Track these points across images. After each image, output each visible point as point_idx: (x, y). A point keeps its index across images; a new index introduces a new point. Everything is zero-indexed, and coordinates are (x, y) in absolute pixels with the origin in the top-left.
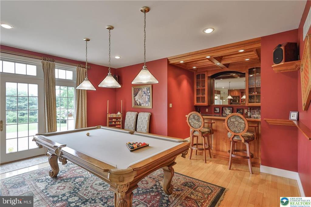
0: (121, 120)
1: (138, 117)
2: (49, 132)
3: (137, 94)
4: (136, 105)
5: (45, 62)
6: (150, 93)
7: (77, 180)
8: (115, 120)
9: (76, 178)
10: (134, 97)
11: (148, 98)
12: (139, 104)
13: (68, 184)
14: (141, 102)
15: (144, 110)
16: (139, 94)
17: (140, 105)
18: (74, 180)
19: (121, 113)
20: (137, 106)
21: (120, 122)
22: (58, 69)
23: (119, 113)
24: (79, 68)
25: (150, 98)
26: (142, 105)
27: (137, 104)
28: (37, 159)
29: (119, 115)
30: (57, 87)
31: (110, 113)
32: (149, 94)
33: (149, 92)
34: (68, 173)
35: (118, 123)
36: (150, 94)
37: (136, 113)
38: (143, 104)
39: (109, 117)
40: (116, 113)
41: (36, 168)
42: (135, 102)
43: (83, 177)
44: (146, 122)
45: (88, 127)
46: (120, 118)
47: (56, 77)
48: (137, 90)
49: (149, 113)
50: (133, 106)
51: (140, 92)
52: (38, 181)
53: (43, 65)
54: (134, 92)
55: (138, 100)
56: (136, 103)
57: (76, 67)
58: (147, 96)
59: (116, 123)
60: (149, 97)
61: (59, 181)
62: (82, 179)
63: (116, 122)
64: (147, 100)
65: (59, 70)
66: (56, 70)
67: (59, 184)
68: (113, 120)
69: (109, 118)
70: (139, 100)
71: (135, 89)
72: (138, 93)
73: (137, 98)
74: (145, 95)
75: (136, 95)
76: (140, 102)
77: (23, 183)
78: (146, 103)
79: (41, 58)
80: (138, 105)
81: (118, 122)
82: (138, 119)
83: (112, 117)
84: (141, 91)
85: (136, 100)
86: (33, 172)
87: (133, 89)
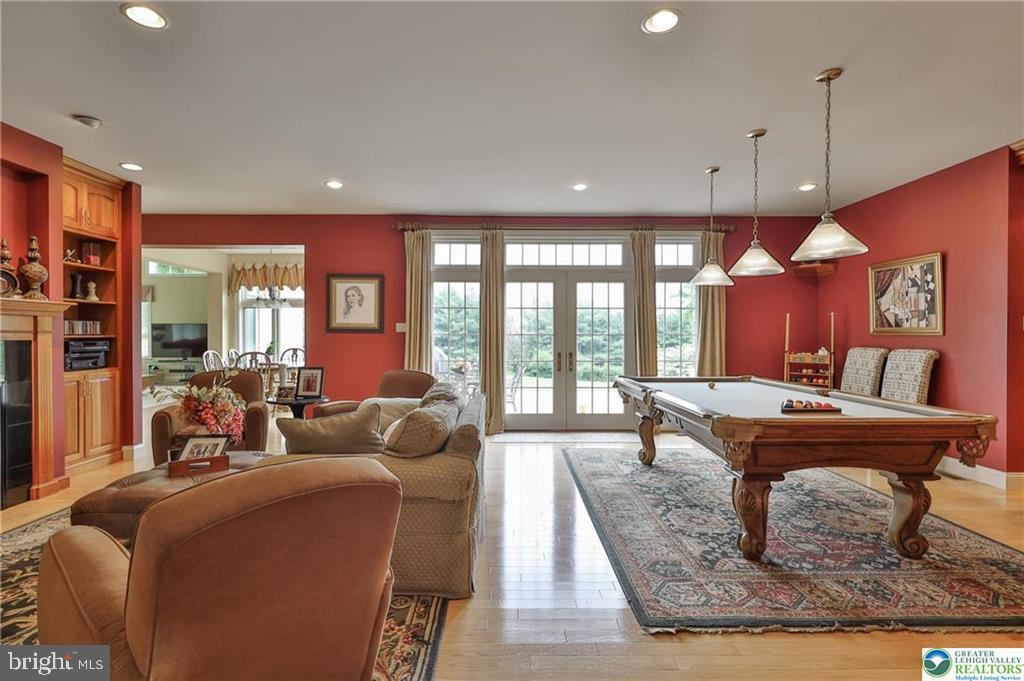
0: (830, 372)
1: (889, 362)
2: (642, 375)
3: (885, 291)
4: (882, 325)
5: (637, 233)
6: (933, 280)
7: (686, 478)
8: (810, 372)
9: (685, 474)
10: (877, 298)
11: (927, 301)
12: (893, 323)
13: (668, 478)
14: (901, 316)
15: (912, 341)
16: (894, 289)
17: (897, 325)
18: (681, 477)
19: (829, 350)
20: (887, 329)
21: (827, 378)
22: (662, 243)
23: (823, 352)
24: (708, 233)
25: (933, 299)
26: (906, 325)
27: (887, 320)
28: (623, 434)
29: (823, 357)
30: (659, 286)
31: (795, 349)
32: (932, 286)
33: (929, 277)
34: (671, 465)
35: (821, 381)
36: (937, 286)
37: (882, 350)
38: (907, 320)
39: (791, 361)
40: (814, 351)
41: (620, 447)
42: (881, 315)
43: (699, 476)
44: (915, 380)
45: (727, 375)
46: (826, 367)
47: (658, 262)
48: (887, 276)
49: (931, 352)
50: (872, 331)
51: (897, 282)
52: (622, 462)
53: (633, 239)
54: (876, 284)
55: (892, 310)
56: (882, 319)
57: (700, 233)
58: (922, 295)
59: (815, 380)
60: (929, 297)
61: (654, 470)
62: (697, 479)
63: (815, 377)
64: (923, 306)
65: (665, 246)
66: (658, 247)
67: (654, 475)
68: (804, 371)
69: (790, 364)
70: (893, 306)
71: (878, 272)
72: (891, 287)
73: (886, 301)
74: (915, 289)
75: (882, 295)
76: (896, 315)
77: (600, 460)
78: (922, 316)
79: (629, 226)
80: (890, 325)
81: (818, 378)
82: (886, 371)
83: (798, 361)
84: (900, 277)
85: (883, 309)
86: (615, 451)
87: (871, 274)
